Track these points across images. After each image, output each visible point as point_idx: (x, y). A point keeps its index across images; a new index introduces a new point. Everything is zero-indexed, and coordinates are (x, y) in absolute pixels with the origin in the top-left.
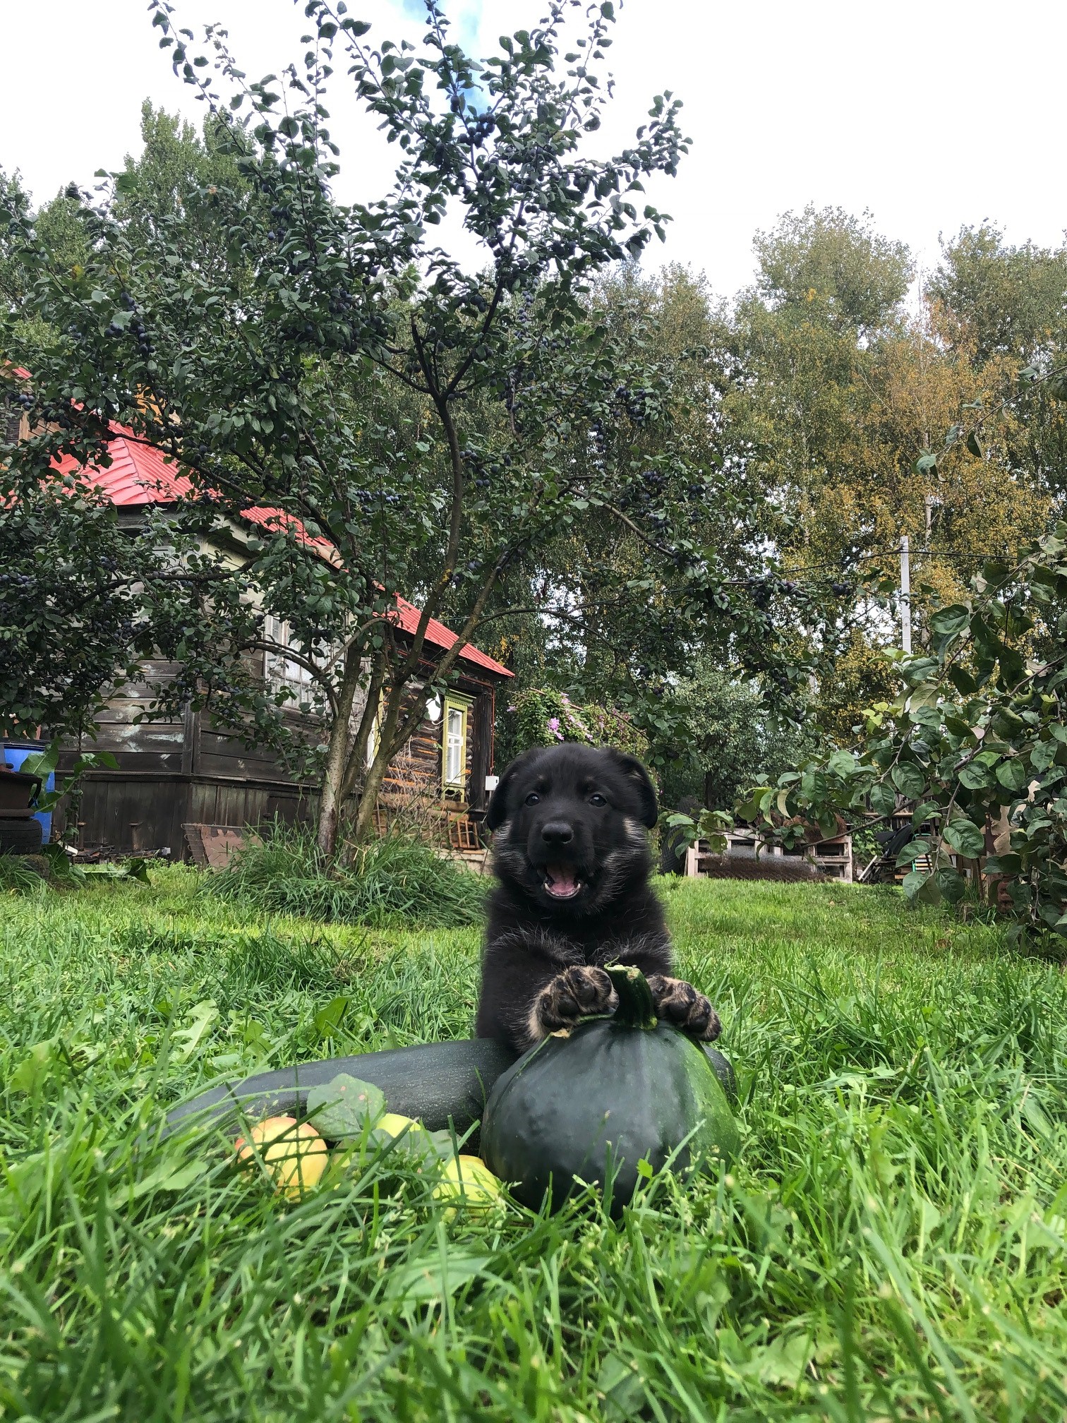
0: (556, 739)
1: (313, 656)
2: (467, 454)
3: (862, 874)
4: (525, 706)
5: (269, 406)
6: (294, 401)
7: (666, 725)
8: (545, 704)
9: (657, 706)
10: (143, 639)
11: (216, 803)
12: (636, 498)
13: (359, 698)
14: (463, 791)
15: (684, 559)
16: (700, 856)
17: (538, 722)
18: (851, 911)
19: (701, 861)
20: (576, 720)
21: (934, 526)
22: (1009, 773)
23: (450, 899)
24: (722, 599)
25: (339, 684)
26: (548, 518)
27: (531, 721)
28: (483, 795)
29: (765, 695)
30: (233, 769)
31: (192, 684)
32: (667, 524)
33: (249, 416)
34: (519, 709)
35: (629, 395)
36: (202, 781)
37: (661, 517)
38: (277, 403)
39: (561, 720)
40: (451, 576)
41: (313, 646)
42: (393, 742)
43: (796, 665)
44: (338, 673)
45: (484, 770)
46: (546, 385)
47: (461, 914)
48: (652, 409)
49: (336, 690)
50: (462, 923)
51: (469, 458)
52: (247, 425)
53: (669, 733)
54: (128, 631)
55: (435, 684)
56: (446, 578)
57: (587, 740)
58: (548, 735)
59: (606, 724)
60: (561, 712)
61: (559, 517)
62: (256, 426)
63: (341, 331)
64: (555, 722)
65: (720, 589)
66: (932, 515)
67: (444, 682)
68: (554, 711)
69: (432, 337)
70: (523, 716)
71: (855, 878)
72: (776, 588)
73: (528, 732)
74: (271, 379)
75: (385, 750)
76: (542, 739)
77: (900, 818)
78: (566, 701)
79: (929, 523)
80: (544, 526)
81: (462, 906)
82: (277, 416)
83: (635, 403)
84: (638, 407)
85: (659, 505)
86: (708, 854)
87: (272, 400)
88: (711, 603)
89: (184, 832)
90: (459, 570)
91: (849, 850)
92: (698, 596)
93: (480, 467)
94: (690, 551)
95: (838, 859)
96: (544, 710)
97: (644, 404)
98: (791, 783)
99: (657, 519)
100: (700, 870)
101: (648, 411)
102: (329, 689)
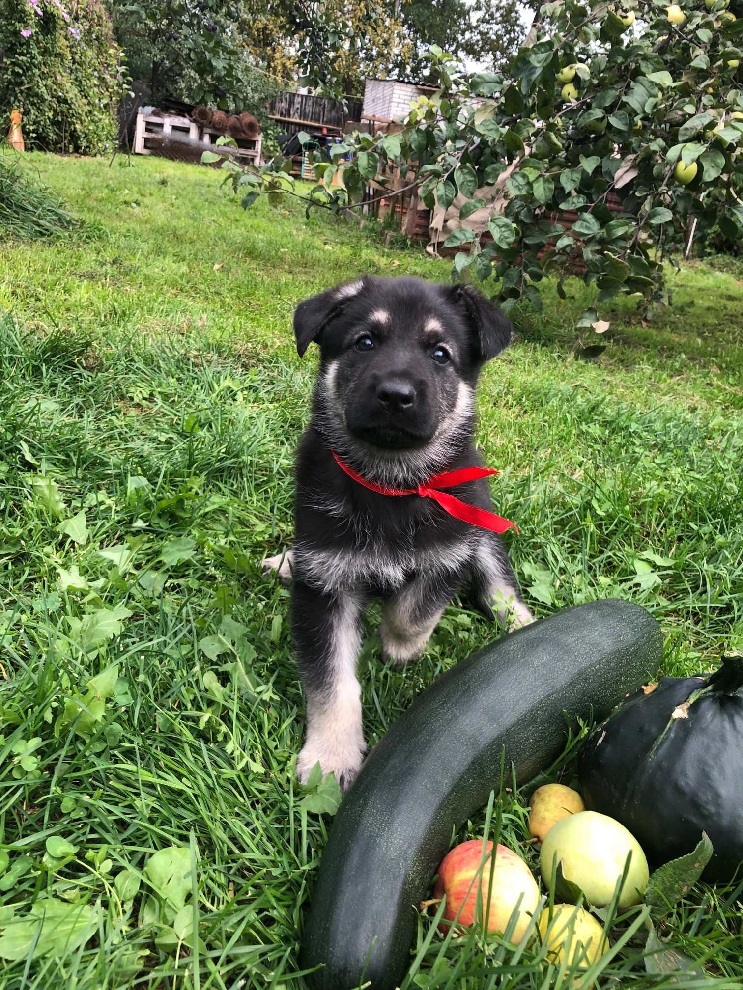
16: (146, 135)
19: (147, 140)
22: (541, 189)
57: (62, 18)
58: (28, 8)
86: (152, 135)
91: (259, 147)
95: (250, 152)
100: (145, 147)
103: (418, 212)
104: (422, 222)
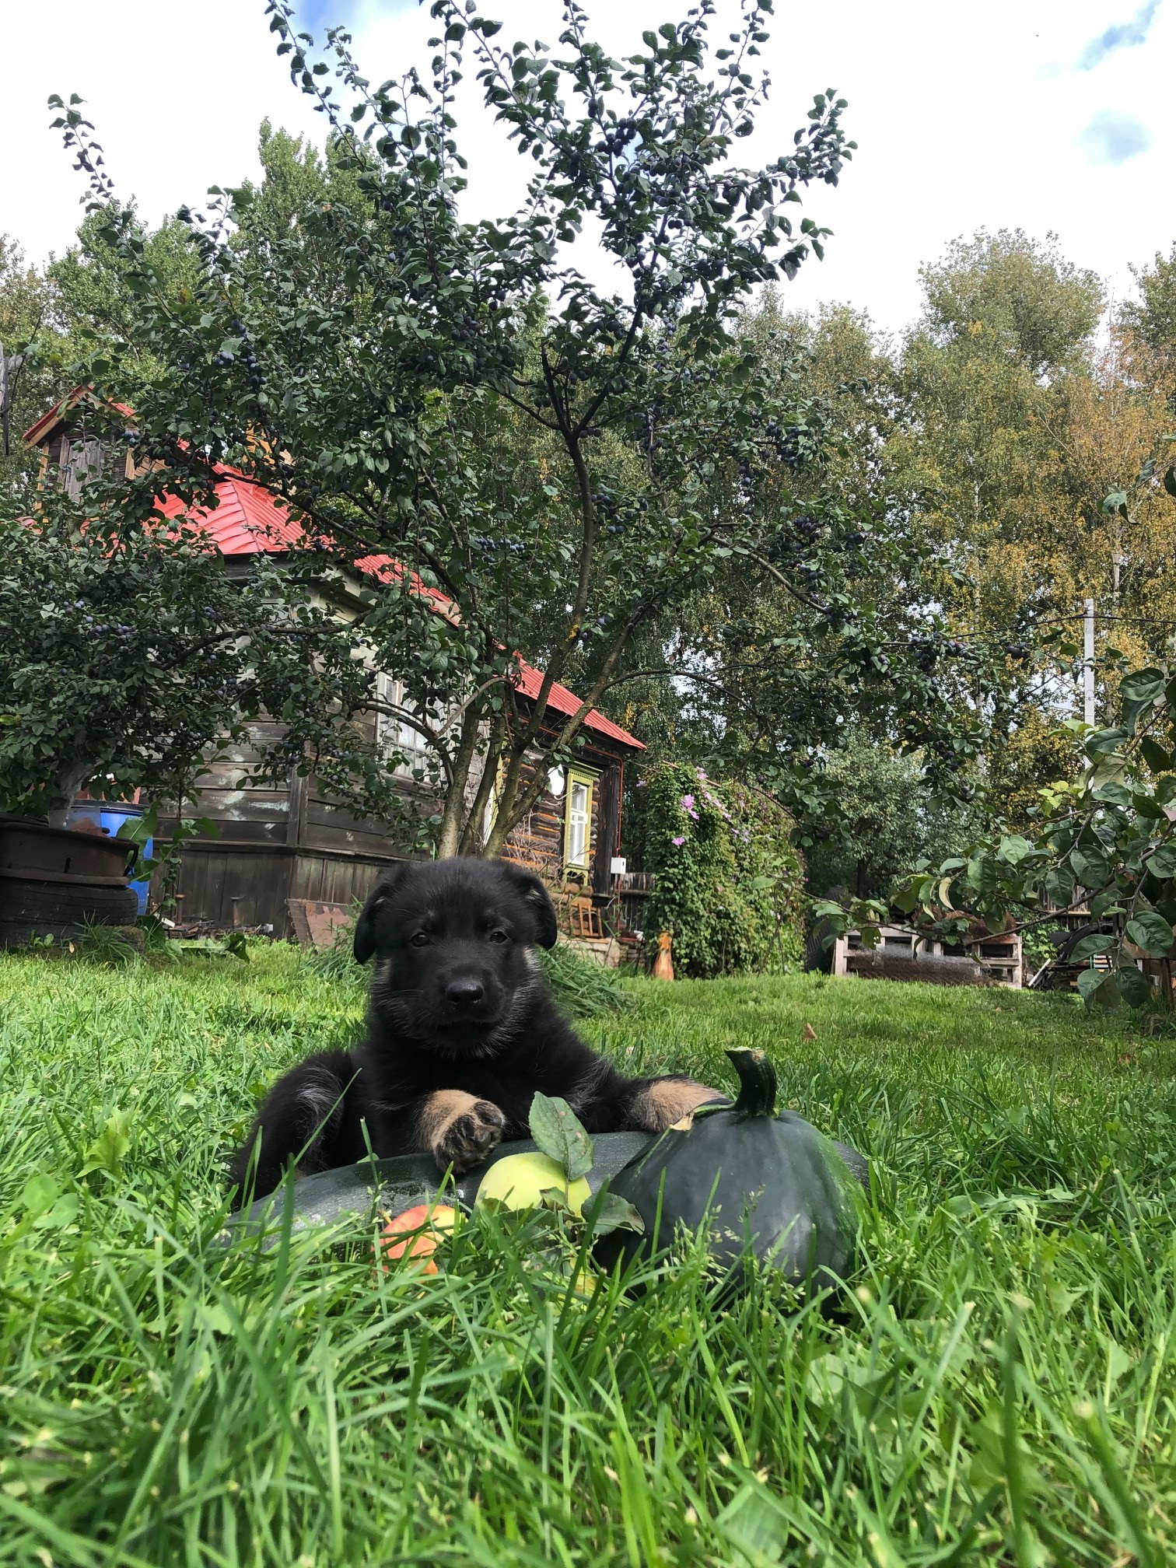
0: (691, 818)
1: (428, 718)
2: (599, 498)
3: (1032, 980)
4: (657, 781)
5: (384, 442)
6: (412, 437)
7: (816, 801)
8: (678, 779)
9: (805, 781)
10: (248, 697)
11: (322, 878)
12: (786, 548)
13: (476, 767)
14: (586, 873)
15: (837, 616)
16: (849, 953)
17: (670, 799)
18: (1020, 1018)
19: (850, 960)
20: (712, 797)
21: (1122, 588)
23: (570, 988)
24: (881, 661)
25: (455, 749)
26: (686, 569)
27: (663, 798)
28: (608, 879)
29: (928, 770)
30: (341, 841)
31: (299, 747)
32: (820, 576)
33: (362, 452)
34: (651, 784)
35: (779, 433)
36: (308, 853)
37: (814, 568)
38: (393, 439)
39: (696, 797)
40: (578, 632)
41: (427, 706)
42: (511, 813)
43: (964, 737)
44: (454, 737)
45: (610, 851)
46: (688, 422)
47: (582, 1006)
48: (805, 448)
49: (452, 756)
50: (582, 1015)
51: (600, 501)
52: (361, 463)
53: (819, 811)
54: (232, 687)
55: (558, 751)
56: (574, 634)
57: (725, 820)
58: (682, 813)
59: (747, 802)
60: (697, 789)
61: (698, 567)
62: (370, 464)
63: (464, 361)
64: (689, 799)
65: (879, 650)
66: (1121, 575)
67: (568, 750)
68: (689, 787)
69: (563, 368)
70: (654, 792)
71: (1024, 985)
72: (943, 649)
73: (659, 810)
74: (388, 412)
75: (503, 823)
76: (675, 817)
77: (1078, 917)
78: (702, 777)
79: (1117, 584)
80: (682, 578)
81: (583, 996)
82: (394, 453)
83: (787, 442)
84: (790, 446)
85: (812, 555)
86: (859, 952)
87: (388, 435)
88: (870, 665)
89: (287, 908)
90: (587, 625)
91: (1018, 951)
92: (854, 658)
93: (614, 512)
94: (845, 605)
95: (1006, 961)
96: (677, 785)
97: (797, 443)
98: (956, 870)
99: (808, 571)
100: (850, 969)
101: (801, 451)
102: (444, 755)
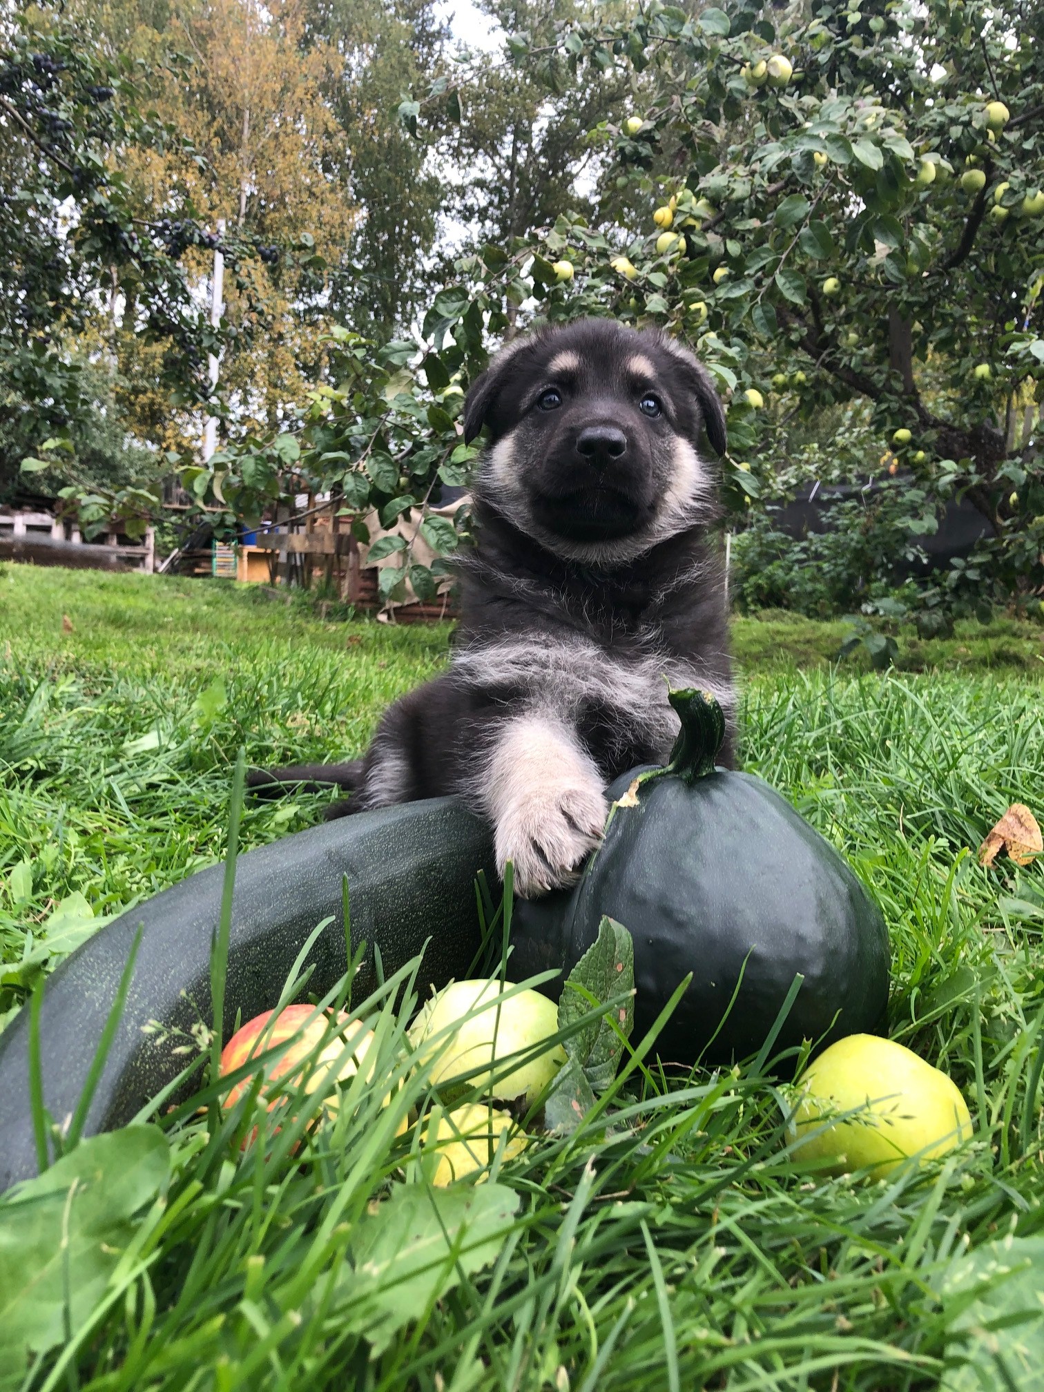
37: (63, 116)
65: (131, 227)
66: (247, 204)
72: (197, 239)
79: (243, 211)
91: (150, 542)
95: (139, 550)
103: (361, 571)
104: (368, 584)
